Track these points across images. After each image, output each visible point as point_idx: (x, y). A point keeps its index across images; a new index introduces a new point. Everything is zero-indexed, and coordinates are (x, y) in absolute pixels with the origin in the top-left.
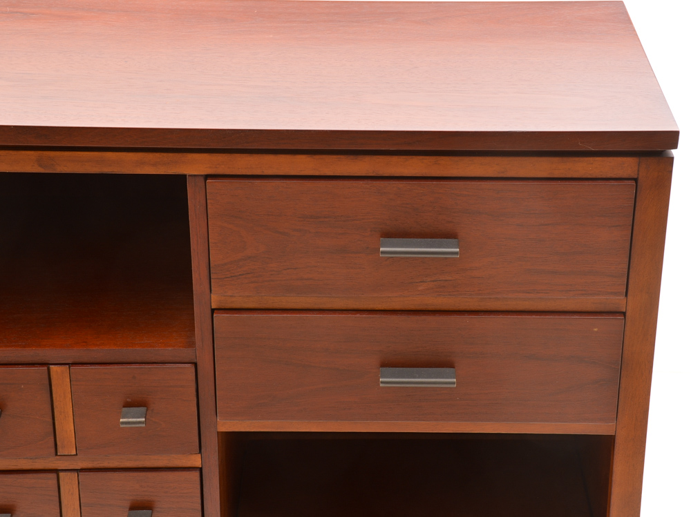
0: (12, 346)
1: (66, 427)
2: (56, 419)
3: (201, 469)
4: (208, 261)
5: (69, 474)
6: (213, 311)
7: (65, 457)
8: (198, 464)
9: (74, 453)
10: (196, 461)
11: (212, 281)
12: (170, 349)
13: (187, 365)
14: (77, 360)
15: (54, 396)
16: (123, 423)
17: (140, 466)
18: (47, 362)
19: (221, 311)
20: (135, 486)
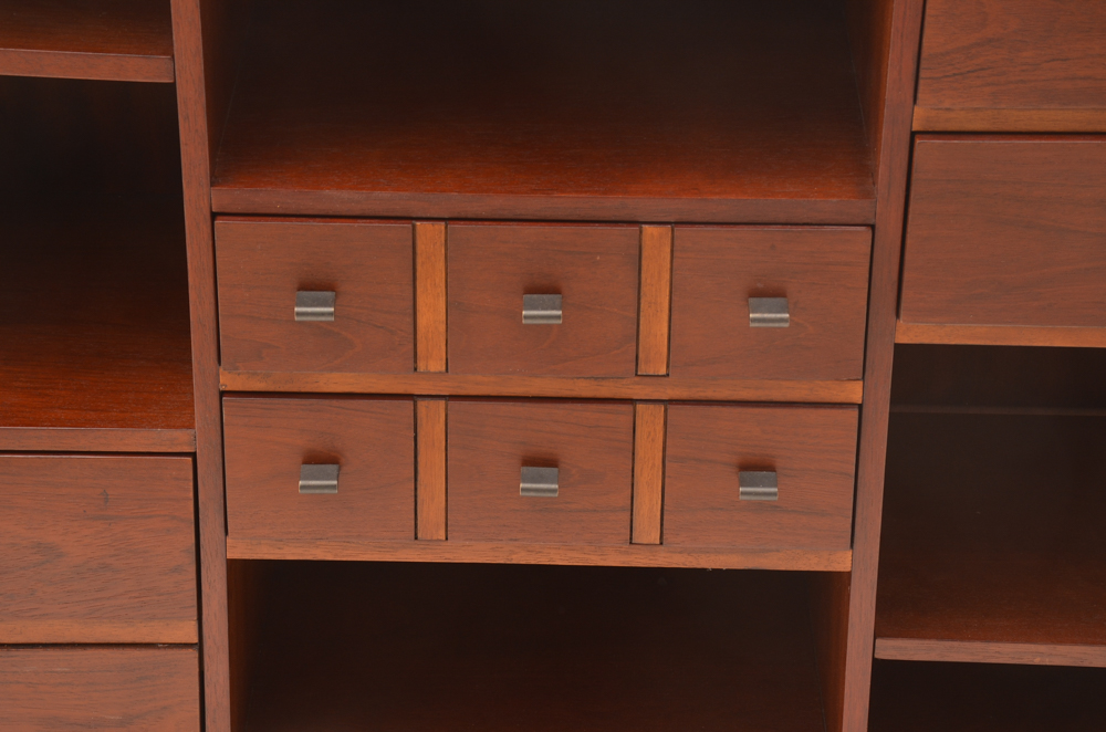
0: (586, 192)
1: (656, 329)
2: (641, 314)
3: (860, 407)
4: (916, 49)
5: (651, 406)
6: (913, 135)
7: (648, 379)
8: (857, 398)
9: (663, 371)
10: (854, 392)
11: (921, 82)
12: (835, 200)
13: (859, 228)
14: (685, 218)
15: (643, 276)
16: (755, 320)
17: (763, 399)
18: (636, 219)
19: (928, 136)
20: (751, 431)
